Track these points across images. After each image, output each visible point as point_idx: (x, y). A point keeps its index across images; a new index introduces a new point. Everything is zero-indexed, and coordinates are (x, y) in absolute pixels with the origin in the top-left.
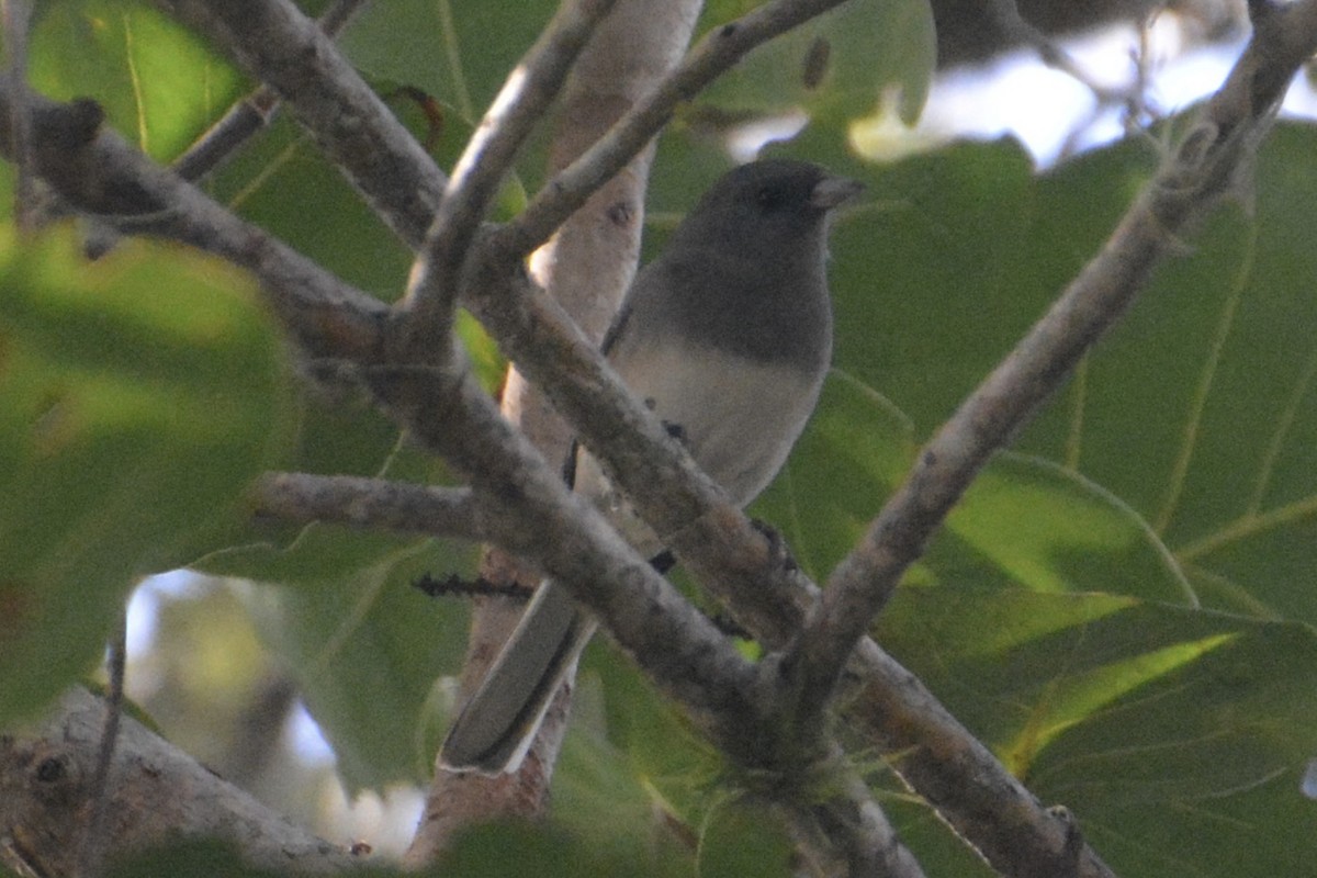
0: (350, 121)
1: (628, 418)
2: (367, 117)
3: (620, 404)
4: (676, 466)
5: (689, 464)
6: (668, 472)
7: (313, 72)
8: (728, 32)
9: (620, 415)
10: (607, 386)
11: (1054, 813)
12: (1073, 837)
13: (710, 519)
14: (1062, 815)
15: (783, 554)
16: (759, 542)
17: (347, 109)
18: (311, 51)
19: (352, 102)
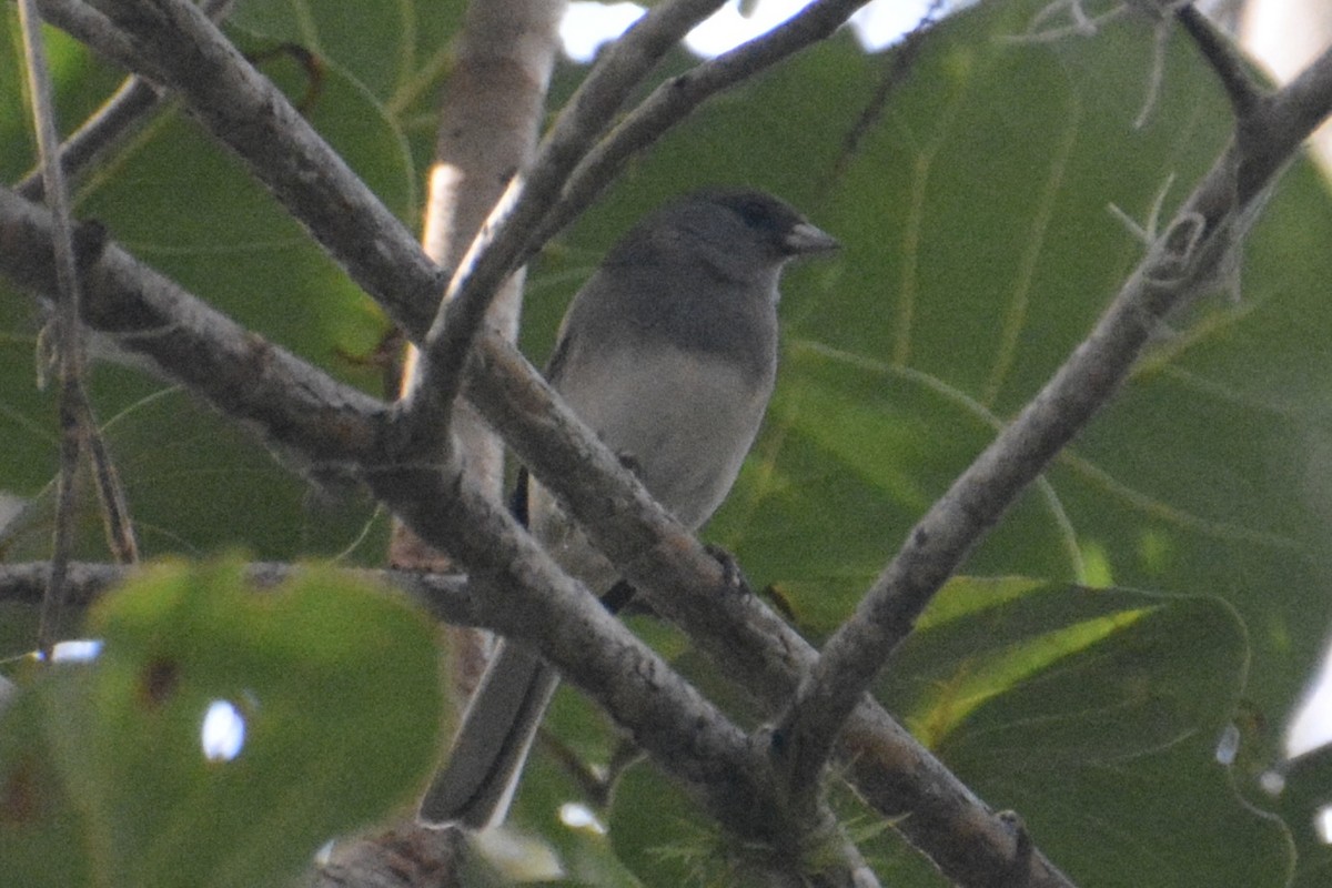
0: (309, 177)
1: (584, 453)
2: (323, 170)
3: (575, 439)
4: (631, 497)
5: (643, 494)
6: (622, 503)
7: (270, 129)
8: (680, 84)
9: (575, 450)
10: (562, 423)
11: (1003, 818)
12: (1023, 842)
13: (665, 549)
14: (1011, 820)
15: (736, 580)
16: (713, 569)
17: (305, 164)
18: (267, 109)
19: (309, 156)
